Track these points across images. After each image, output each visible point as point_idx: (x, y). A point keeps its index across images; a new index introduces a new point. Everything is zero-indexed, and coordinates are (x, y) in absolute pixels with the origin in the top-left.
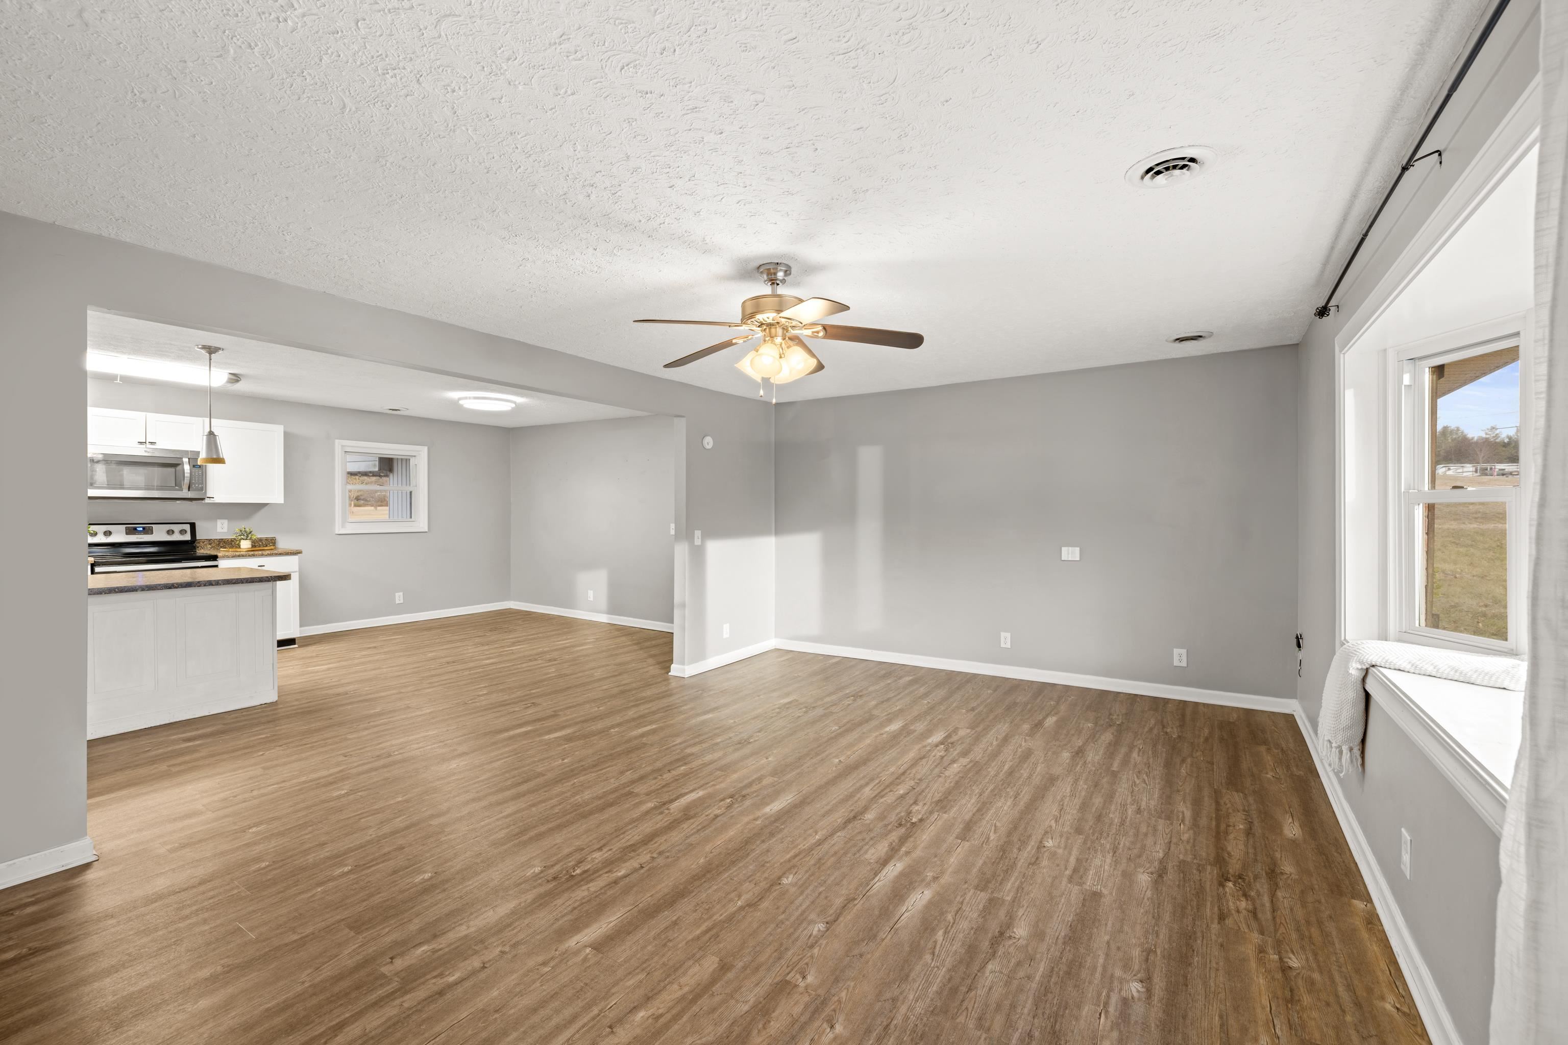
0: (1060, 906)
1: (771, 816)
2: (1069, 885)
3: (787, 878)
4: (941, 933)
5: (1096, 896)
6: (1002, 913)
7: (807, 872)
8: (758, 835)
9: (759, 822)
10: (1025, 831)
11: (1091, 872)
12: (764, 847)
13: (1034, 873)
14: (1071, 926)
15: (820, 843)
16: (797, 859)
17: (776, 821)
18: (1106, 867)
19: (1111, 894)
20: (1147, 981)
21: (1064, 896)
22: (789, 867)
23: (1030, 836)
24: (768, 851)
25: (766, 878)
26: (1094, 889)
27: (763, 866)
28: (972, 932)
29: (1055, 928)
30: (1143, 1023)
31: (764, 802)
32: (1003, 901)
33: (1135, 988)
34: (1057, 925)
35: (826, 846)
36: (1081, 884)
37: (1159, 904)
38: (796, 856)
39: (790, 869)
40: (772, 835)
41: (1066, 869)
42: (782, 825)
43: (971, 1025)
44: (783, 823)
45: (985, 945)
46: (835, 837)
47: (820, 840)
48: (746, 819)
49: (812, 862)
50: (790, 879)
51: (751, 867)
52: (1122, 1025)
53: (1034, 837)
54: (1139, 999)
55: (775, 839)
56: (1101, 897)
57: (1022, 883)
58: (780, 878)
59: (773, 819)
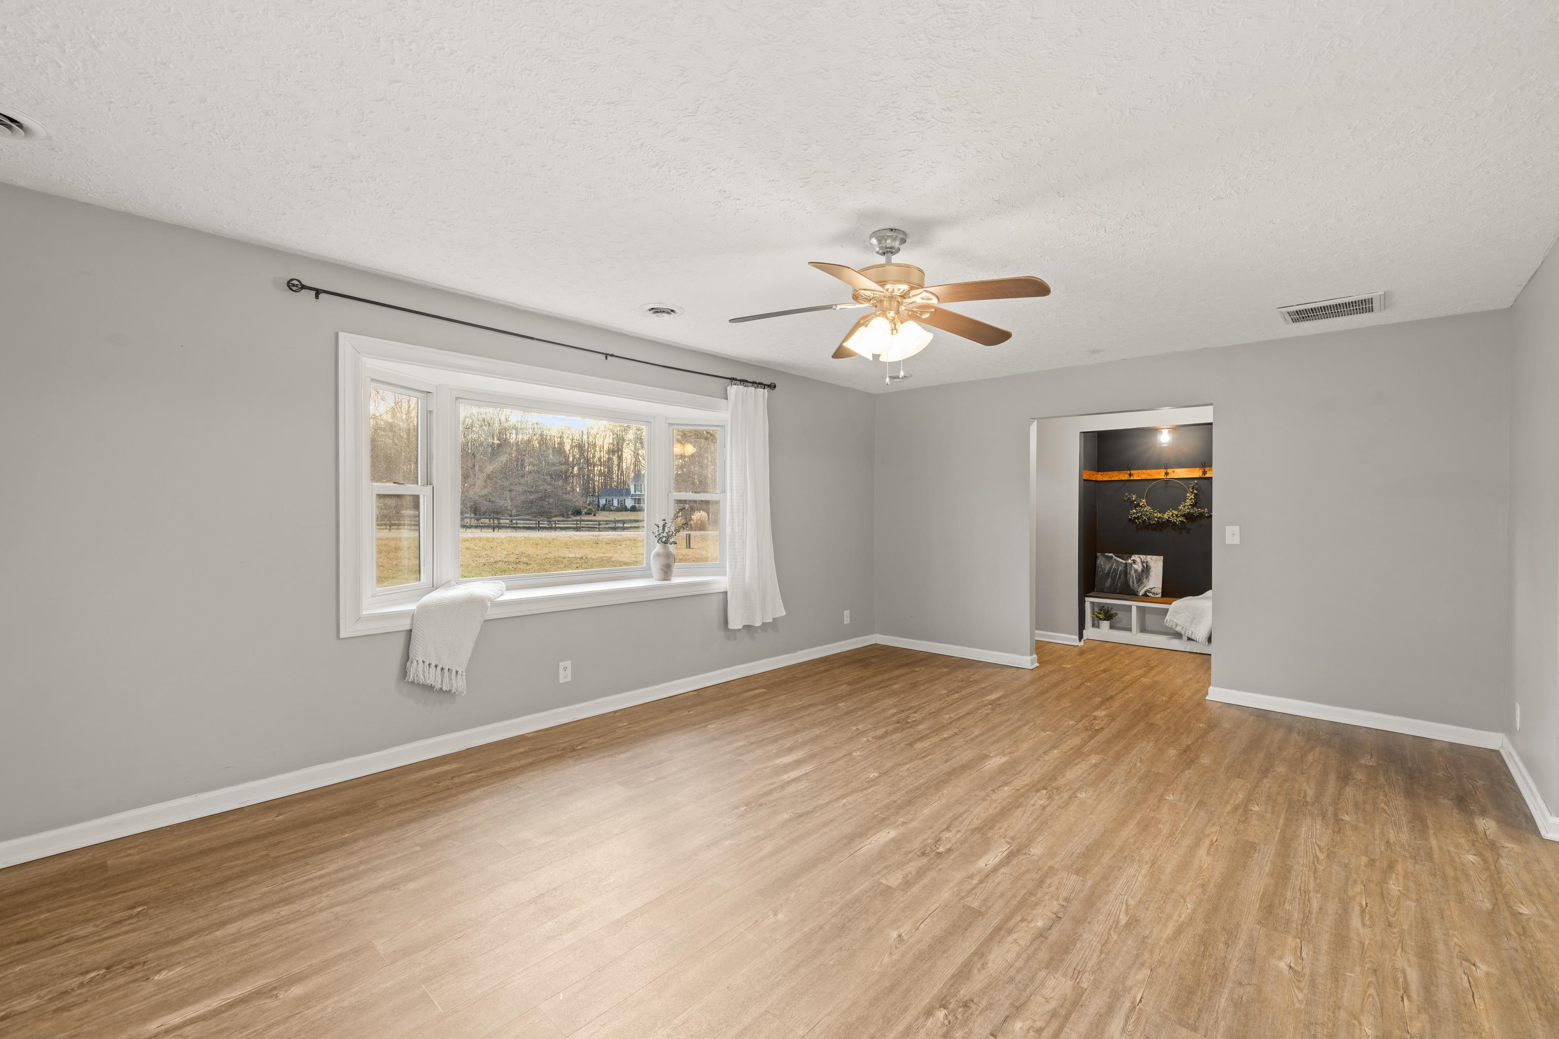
1: (888, 826)
3: (874, 776)
7: (859, 778)
8: (901, 807)
9: (901, 820)
12: (893, 797)
15: (843, 796)
16: (866, 786)
17: (883, 820)
22: (872, 783)
24: (890, 794)
25: (891, 777)
27: (893, 785)
31: (897, 843)
35: (839, 793)
38: (866, 789)
39: (871, 781)
40: (887, 807)
42: (877, 815)
44: (875, 817)
46: (827, 800)
47: (842, 799)
48: (915, 824)
49: (853, 784)
50: (872, 775)
51: (903, 784)
55: (884, 803)
58: (880, 776)
59: (886, 822)
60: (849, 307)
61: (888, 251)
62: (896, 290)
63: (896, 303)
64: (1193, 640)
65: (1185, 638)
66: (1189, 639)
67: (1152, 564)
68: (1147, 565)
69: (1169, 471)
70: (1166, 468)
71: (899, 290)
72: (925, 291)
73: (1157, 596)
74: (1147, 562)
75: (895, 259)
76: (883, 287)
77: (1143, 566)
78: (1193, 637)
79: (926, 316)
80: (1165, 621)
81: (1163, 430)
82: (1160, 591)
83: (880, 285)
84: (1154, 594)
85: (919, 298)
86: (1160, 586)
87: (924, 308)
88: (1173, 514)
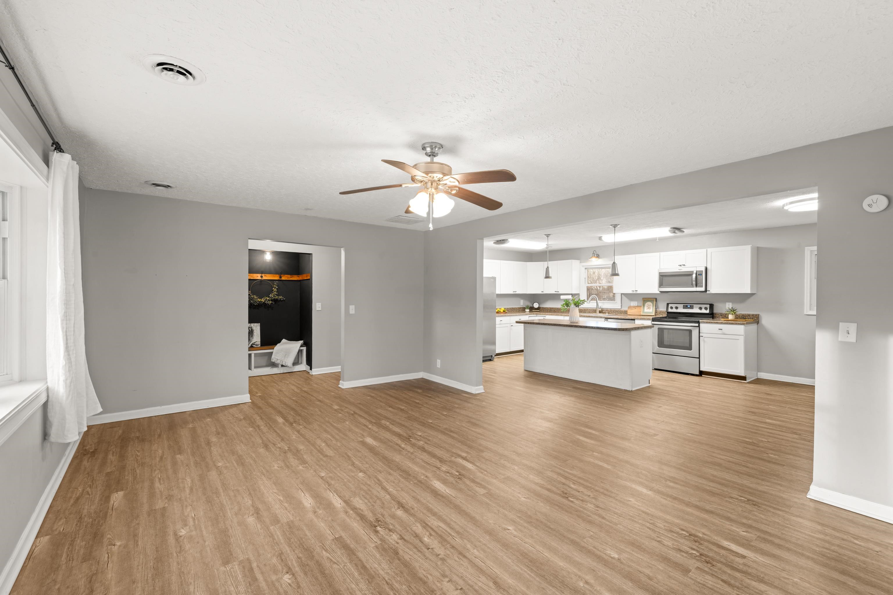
0: (242, 542)
2: (247, 557)
4: (282, 499)
5: (226, 562)
6: (267, 520)
10: (313, 575)
11: (240, 576)
13: (274, 549)
14: (229, 537)
18: (233, 589)
19: (218, 570)
20: (177, 538)
21: (244, 548)
23: (306, 574)
26: (230, 566)
28: (270, 507)
29: (236, 531)
30: (175, 523)
32: (273, 525)
33: (183, 532)
34: (237, 532)
36: (241, 562)
37: (182, 585)
41: (258, 566)
43: (240, 488)
45: (260, 506)
52: (184, 518)
53: (302, 575)
54: (180, 529)
56: (223, 563)
57: (274, 539)
60: (410, 185)
61: (433, 155)
62: (435, 177)
63: (436, 184)
64: (285, 366)
65: (280, 366)
66: (282, 366)
67: (254, 328)
68: (251, 329)
69: (263, 275)
70: (262, 273)
71: (437, 177)
72: (451, 177)
73: (258, 346)
74: (251, 327)
75: (436, 159)
76: (427, 175)
77: (249, 330)
78: (284, 364)
79: (454, 192)
80: (272, 359)
81: (267, 252)
82: (259, 343)
83: (426, 174)
84: (256, 345)
85: (449, 181)
86: (259, 340)
87: (452, 188)
88: (267, 299)
